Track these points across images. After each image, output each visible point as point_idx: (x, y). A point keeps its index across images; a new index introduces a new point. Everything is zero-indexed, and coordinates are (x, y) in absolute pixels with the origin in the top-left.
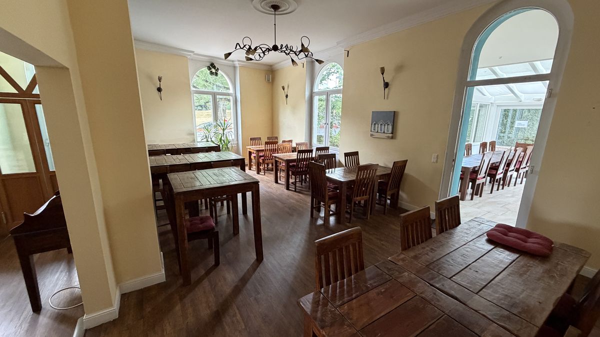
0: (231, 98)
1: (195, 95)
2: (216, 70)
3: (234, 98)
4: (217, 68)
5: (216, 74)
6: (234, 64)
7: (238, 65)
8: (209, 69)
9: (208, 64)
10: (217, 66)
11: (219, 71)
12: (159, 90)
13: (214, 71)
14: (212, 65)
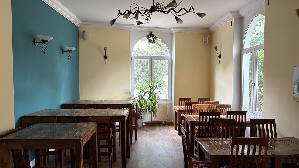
0: (167, 61)
1: (134, 60)
2: (154, 38)
3: (170, 61)
4: (155, 36)
5: (154, 42)
6: (171, 31)
7: (174, 32)
8: (148, 37)
9: (148, 34)
10: (155, 34)
11: (157, 38)
12: (105, 57)
13: (152, 38)
14: (151, 34)
